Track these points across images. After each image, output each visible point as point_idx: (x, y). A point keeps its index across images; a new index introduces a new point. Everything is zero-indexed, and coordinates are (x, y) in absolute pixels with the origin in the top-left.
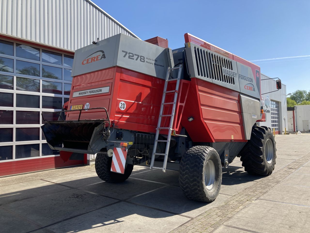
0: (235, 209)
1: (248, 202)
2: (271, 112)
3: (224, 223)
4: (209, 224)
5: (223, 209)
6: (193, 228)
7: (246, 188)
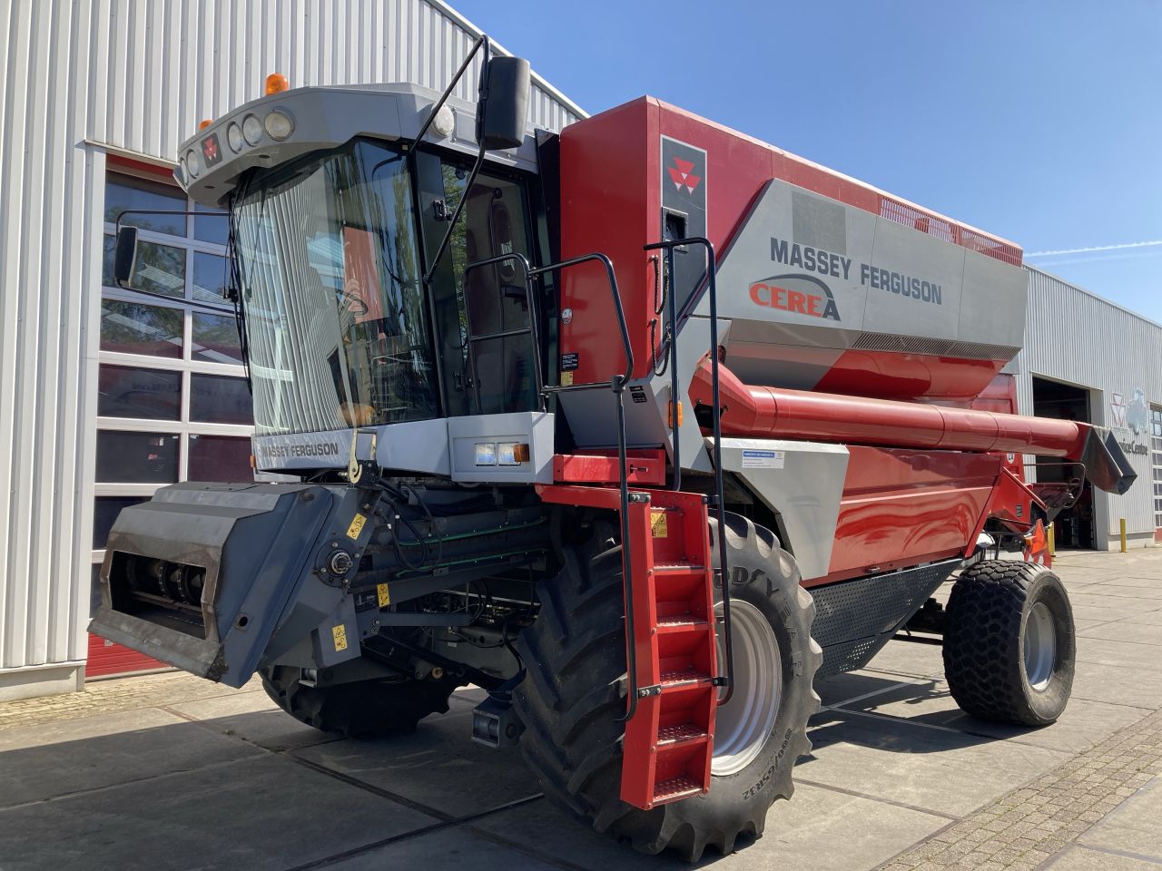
0: (1104, 797)
1: (1140, 776)
2: (1154, 451)
3: (1078, 840)
4: (1028, 841)
5: (1057, 794)
6: (973, 851)
7: (1116, 729)
